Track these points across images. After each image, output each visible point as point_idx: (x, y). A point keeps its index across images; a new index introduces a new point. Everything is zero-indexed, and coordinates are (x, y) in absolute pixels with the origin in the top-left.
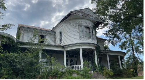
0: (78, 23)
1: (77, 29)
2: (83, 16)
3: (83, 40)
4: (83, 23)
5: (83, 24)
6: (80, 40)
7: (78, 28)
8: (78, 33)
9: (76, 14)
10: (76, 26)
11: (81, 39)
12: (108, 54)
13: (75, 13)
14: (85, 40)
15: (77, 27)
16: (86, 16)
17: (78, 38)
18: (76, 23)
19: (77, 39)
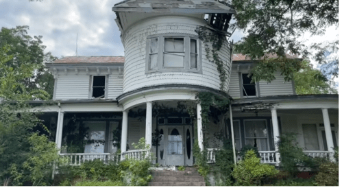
0: (145, 31)
1: (143, 49)
2: (154, 11)
3: (154, 78)
4: (158, 28)
5: (159, 32)
6: (147, 79)
7: (145, 45)
8: (144, 61)
9: (131, 10)
10: (141, 42)
11: (149, 76)
12: (276, 107)
13: (127, 5)
14: (161, 77)
15: (144, 42)
16: (168, 6)
17: (144, 73)
18: (141, 33)
19: (142, 77)
